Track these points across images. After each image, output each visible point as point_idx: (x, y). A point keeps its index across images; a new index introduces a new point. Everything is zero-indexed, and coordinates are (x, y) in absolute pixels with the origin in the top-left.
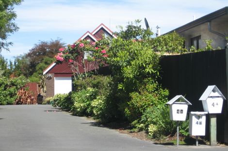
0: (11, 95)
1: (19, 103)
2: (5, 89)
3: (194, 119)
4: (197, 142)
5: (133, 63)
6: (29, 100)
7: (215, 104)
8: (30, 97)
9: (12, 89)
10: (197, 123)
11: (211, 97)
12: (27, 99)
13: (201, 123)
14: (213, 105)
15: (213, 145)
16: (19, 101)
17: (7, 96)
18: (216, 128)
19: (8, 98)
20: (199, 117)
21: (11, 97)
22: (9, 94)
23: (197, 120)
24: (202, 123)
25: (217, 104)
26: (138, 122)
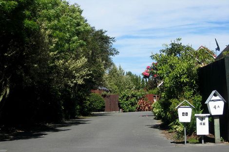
0: (133, 104)
1: (139, 110)
2: (127, 100)
3: (198, 121)
4: (203, 141)
5: (170, 75)
6: (147, 108)
7: (217, 107)
8: (147, 105)
9: (133, 100)
10: (201, 124)
11: (213, 100)
12: (145, 107)
13: (204, 124)
14: (215, 107)
15: (217, 143)
16: (139, 108)
17: (129, 105)
18: (219, 128)
19: (130, 106)
20: (202, 119)
21: (132, 106)
22: (130, 104)
23: (201, 122)
24: (206, 124)
25: (219, 107)
26: (174, 124)
